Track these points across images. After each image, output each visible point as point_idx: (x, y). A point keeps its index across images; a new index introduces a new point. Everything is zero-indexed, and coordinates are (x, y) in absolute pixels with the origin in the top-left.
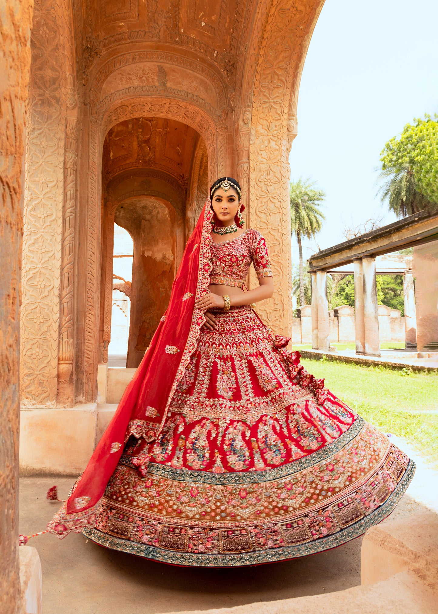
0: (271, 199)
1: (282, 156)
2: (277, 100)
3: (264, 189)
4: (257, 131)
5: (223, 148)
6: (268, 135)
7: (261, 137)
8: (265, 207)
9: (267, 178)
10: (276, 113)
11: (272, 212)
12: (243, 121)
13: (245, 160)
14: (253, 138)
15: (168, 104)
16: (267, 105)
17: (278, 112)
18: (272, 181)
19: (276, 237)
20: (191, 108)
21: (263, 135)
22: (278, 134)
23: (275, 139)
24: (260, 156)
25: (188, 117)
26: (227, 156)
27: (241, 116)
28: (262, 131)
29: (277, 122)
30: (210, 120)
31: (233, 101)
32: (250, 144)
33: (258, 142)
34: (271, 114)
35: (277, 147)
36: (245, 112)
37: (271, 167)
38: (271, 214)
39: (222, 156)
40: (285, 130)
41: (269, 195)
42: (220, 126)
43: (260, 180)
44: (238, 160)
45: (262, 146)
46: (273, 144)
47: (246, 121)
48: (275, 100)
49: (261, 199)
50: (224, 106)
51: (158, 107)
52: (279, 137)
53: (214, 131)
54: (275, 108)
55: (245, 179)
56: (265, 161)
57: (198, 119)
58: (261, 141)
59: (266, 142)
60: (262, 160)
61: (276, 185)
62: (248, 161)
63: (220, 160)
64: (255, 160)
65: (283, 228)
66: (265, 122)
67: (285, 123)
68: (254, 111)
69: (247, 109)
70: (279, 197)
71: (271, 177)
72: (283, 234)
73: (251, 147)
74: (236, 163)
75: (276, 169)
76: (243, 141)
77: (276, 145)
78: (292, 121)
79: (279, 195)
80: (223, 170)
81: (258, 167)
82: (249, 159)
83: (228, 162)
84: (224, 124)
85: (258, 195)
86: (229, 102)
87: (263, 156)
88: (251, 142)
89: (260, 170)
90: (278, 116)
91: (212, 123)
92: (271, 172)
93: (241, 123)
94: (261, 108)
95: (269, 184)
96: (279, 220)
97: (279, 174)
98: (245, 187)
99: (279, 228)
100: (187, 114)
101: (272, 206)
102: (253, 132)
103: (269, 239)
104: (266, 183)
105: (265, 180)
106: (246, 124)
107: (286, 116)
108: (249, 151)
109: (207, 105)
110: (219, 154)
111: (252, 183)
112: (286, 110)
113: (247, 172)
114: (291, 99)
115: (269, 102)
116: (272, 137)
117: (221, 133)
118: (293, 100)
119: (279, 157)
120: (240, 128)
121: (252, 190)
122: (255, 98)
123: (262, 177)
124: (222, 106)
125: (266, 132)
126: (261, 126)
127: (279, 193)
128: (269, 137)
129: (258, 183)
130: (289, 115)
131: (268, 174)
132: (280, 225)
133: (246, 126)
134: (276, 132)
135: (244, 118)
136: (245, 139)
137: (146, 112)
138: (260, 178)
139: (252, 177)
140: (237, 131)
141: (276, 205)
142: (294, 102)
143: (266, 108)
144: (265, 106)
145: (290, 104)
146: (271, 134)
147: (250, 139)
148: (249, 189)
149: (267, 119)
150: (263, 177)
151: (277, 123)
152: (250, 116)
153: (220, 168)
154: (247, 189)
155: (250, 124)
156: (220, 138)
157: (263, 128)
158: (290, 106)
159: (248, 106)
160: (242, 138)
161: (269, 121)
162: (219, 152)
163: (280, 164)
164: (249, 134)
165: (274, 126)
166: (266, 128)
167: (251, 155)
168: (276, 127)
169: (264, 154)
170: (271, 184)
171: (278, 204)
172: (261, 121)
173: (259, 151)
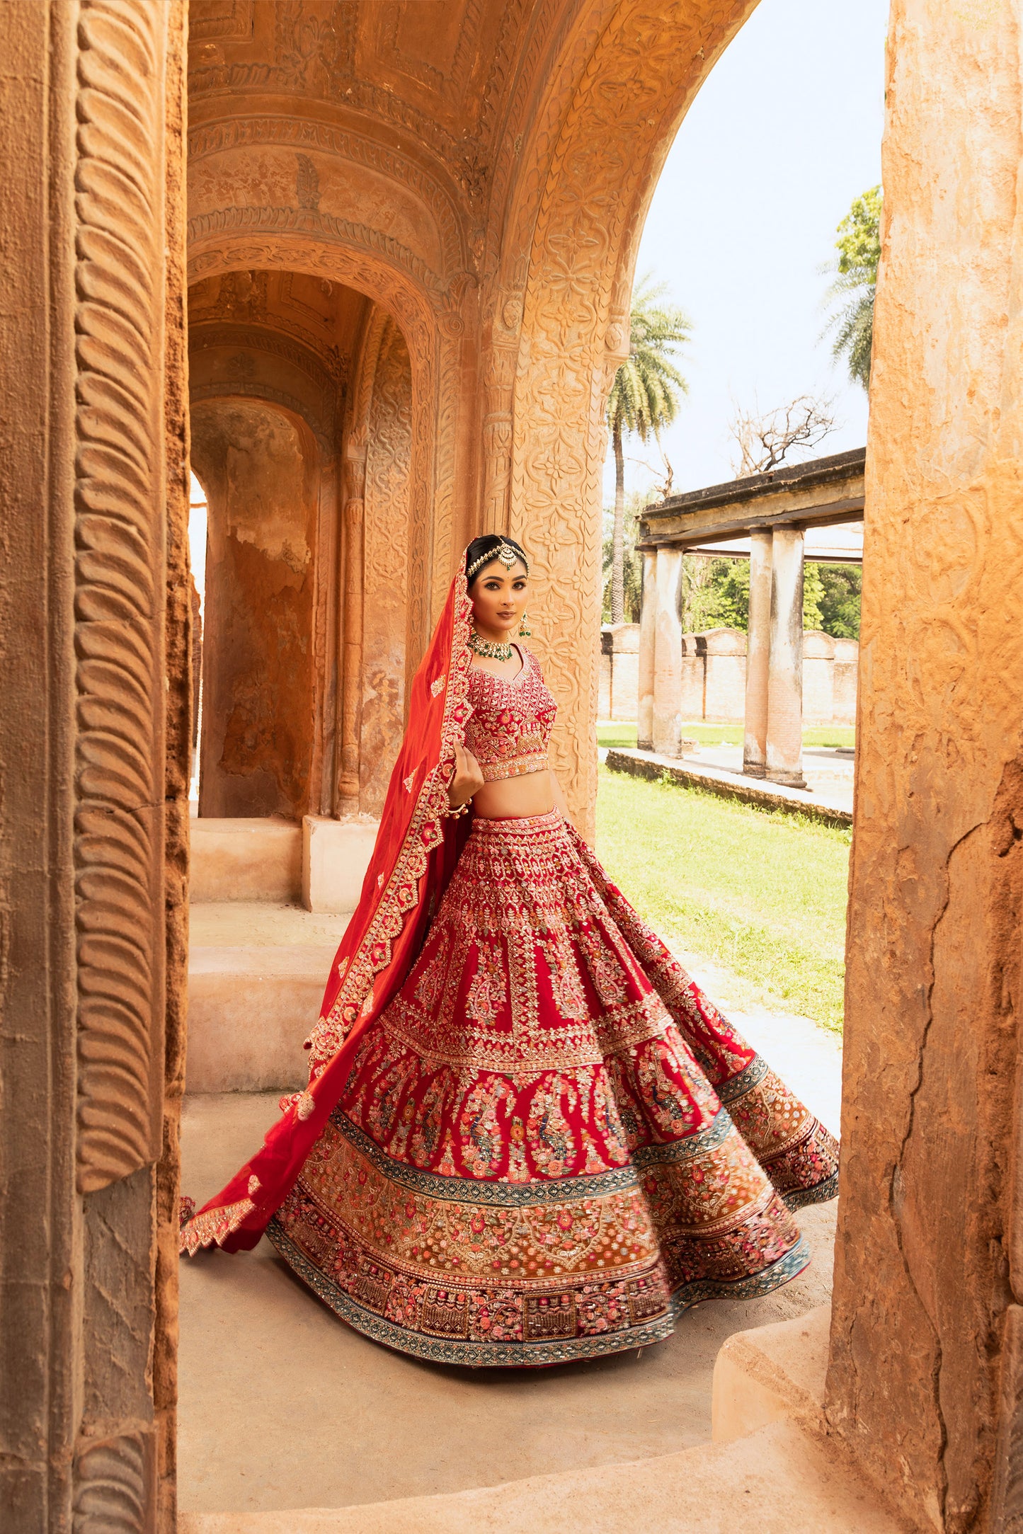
0: (561, 511)
1: (589, 408)
2: (585, 274)
3: (545, 486)
4: (533, 346)
5: (451, 374)
6: (559, 357)
7: (543, 361)
8: (545, 528)
9: (551, 459)
10: (582, 305)
11: (561, 541)
12: (503, 320)
13: (504, 413)
14: (523, 361)
15: (320, 252)
16: (561, 285)
17: (587, 303)
18: (564, 468)
19: (568, 602)
20: (376, 267)
21: (547, 355)
22: (584, 355)
23: (576, 366)
24: (538, 407)
25: (366, 279)
26: (460, 395)
27: (498, 309)
28: (545, 345)
29: (582, 326)
30: (421, 300)
31: (479, 258)
32: (516, 376)
33: (535, 372)
34: (569, 307)
35: (580, 387)
36: (508, 300)
37: (564, 434)
38: (558, 547)
39: (448, 393)
40: (601, 344)
41: (555, 501)
42: (446, 320)
43: (536, 464)
44: (488, 410)
45: (545, 383)
46: (570, 377)
47: (509, 323)
48: (580, 276)
49: (536, 510)
50: (457, 270)
51: (295, 255)
52: (586, 362)
53: (431, 329)
54: (578, 294)
55: (502, 461)
56: (549, 418)
57: (392, 289)
58: (543, 369)
59: (555, 373)
60: (543, 415)
61: (573, 477)
62: (509, 417)
63: (443, 404)
64: (527, 417)
65: (583, 579)
66: (553, 325)
67: (601, 329)
68: (529, 296)
69: (514, 293)
70: (577, 507)
71: (563, 458)
72: (583, 594)
73: (518, 385)
74: (482, 417)
75: (574, 438)
76: (500, 370)
77: (577, 379)
78: (617, 325)
79: (579, 501)
80: (450, 429)
81: (532, 432)
82: (512, 411)
83: (463, 411)
84: (456, 314)
85: (531, 501)
86: (470, 261)
87: (546, 407)
88: (519, 373)
89: (538, 440)
90: (585, 313)
91: (426, 309)
92: (563, 446)
93: (498, 325)
94: (548, 290)
95: (556, 475)
96: (575, 560)
97: (582, 452)
98: (499, 480)
99: (576, 579)
100: (366, 274)
101: (561, 526)
102: (525, 348)
103: (552, 606)
104: (550, 472)
105: (548, 465)
106: (508, 328)
107: (603, 314)
108: (513, 391)
109: (415, 263)
110: (442, 388)
111: (518, 471)
112: (606, 299)
113: (507, 444)
114: (617, 275)
115: (567, 279)
116: (569, 362)
117: (447, 337)
118: (624, 277)
119: (583, 410)
120: (494, 337)
121: (517, 489)
122: (532, 267)
123: (542, 456)
124: (451, 269)
125: (555, 349)
126: (543, 335)
127: (578, 496)
128: (562, 361)
129: (531, 470)
130: (611, 311)
131: (556, 451)
132: (578, 572)
133: (510, 333)
134: (578, 350)
135: (506, 314)
136: (506, 364)
137: (264, 260)
138: (536, 459)
139: (518, 456)
140: (487, 337)
141: (571, 525)
142: (625, 282)
143: (558, 291)
144: (555, 288)
145: (614, 285)
146: (567, 354)
147: (516, 365)
148: (510, 483)
149: (560, 317)
150: (543, 458)
151: (583, 329)
152: (521, 311)
153: (442, 423)
154: (506, 483)
155: (518, 328)
156: (446, 348)
157: (548, 339)
158: (614, 291)
159: (516, 287)
160: (499, 361)
161: (564, 323)
162: (442, 382)
163: (583, 428)
164: (516, 352)
165: (574, 336)
166: (556, 339)
167: (517, 403)
168: (579, 336)
169: (549, 402)
170: (562, 474)
171: (574, 523)
172: (544, 322)
173: (536, 394)
